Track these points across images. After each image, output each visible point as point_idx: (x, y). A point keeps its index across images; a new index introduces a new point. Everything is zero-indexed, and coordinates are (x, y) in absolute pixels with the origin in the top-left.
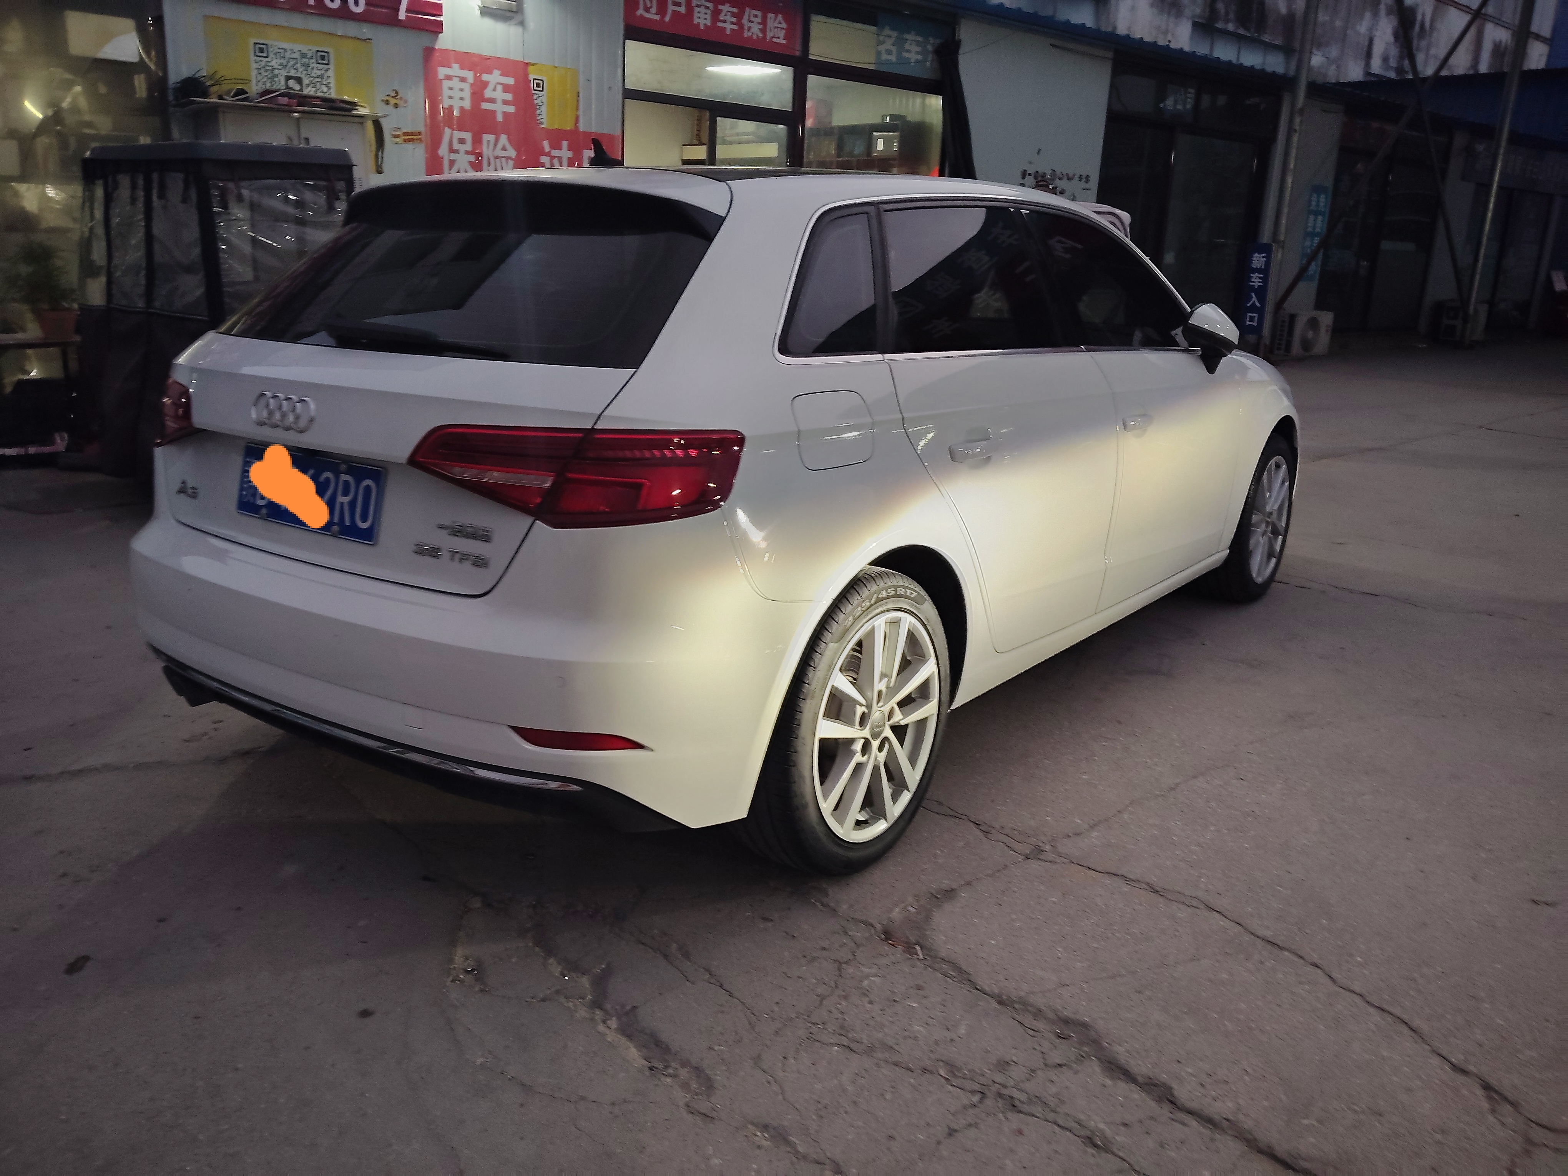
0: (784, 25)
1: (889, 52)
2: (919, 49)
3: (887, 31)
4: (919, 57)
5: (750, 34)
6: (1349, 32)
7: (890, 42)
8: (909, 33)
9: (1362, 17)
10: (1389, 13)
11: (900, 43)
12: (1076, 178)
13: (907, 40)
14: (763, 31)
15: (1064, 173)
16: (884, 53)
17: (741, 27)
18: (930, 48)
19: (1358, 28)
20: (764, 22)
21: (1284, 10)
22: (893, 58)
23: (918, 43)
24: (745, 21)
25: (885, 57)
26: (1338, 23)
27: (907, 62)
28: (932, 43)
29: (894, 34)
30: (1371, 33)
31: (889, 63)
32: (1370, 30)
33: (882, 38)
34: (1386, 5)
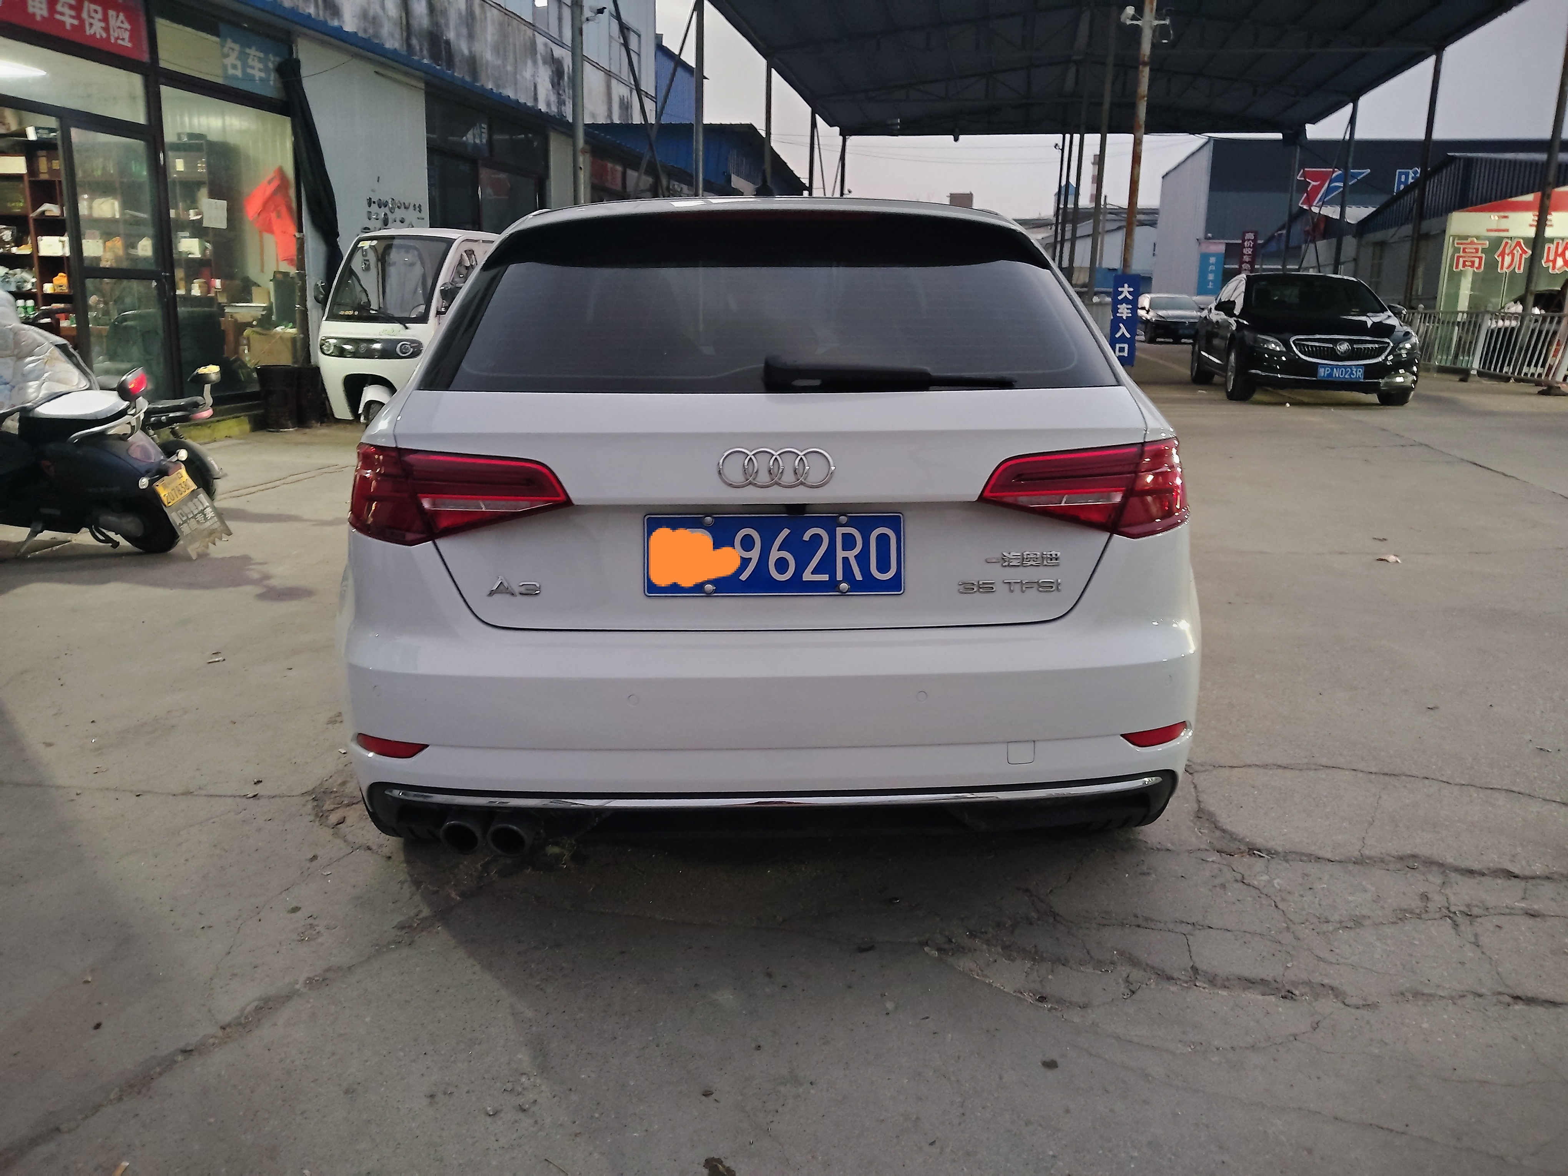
0: (127, 26)
1: (234, 67)
2: (261, 66)
3: (230, 44)
4: (263, 75)
5: (92, 32)
6: (518, 76)
7: (233, 56)
8: (250, 48)
9: (525, 64)
10: (545, 62)
11: (243, 57)
12: (411, 207)
13: (249, 54)
14: (107, 29)
15: (402, 202)
16: (229, 68)
17: (82, 22)
18: (271, 65)
19: (524, 73)
20: (105, 19)
21: (466, 52)
22: (239, 73)
23: (260, 60)
24: (85, 15)
25: (231, 71)
26: (509, 68)
27: (251, 78)
28: (273, 61)
29: (237, 47)
30: (534, 79)
31: (235, 77)
32: (533, 76)
33: (226, 50)
34: (541, 54)
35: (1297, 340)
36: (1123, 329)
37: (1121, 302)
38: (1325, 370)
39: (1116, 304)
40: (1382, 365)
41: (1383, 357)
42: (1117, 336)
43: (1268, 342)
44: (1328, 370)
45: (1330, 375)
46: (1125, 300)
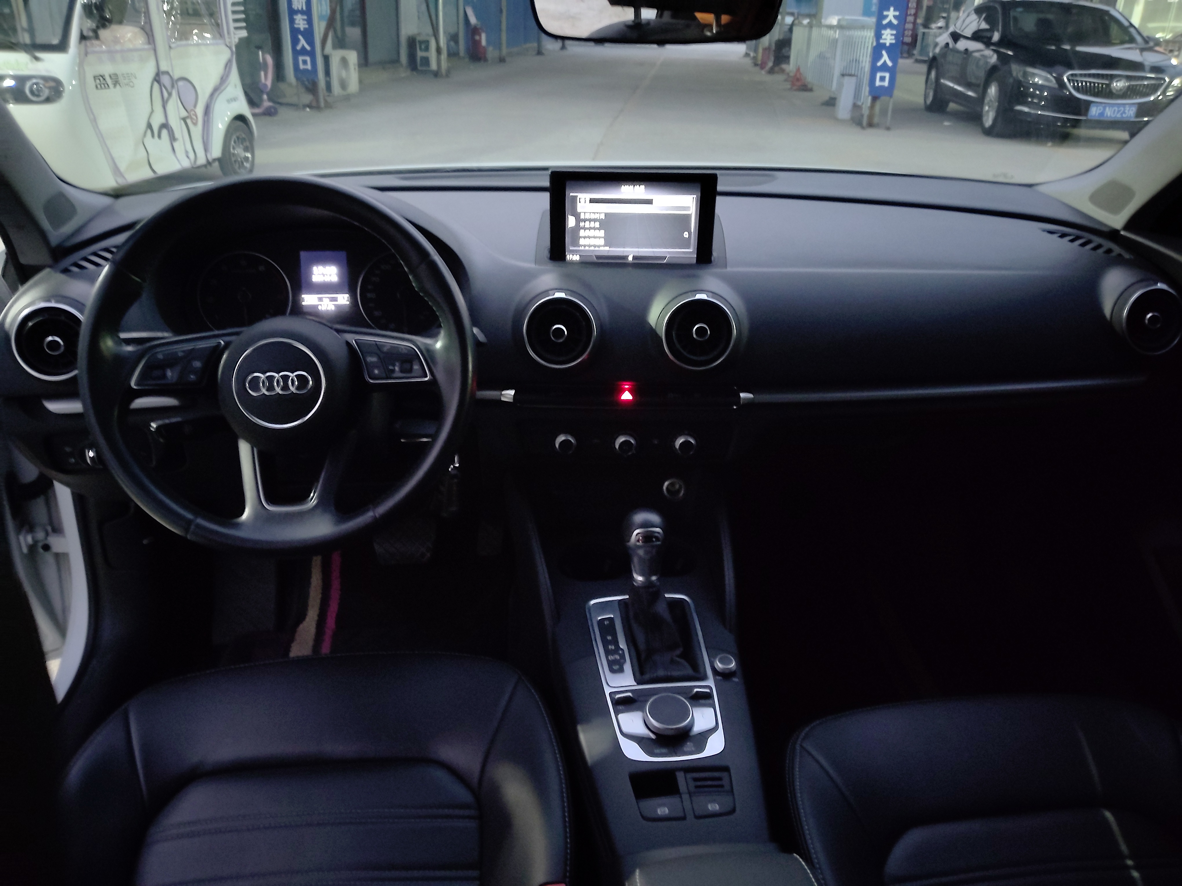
35: (1072, 75)
36: (885, 57)
37: (885, 27)
38: (1097, 109)
39: (879, 29)
40: (1155, 102)
41: (1156, 96)
42: (879, 64)
43: (1034, 75)
44: (1100, 109)
45: (1102, 114)
46: (890, 25)
